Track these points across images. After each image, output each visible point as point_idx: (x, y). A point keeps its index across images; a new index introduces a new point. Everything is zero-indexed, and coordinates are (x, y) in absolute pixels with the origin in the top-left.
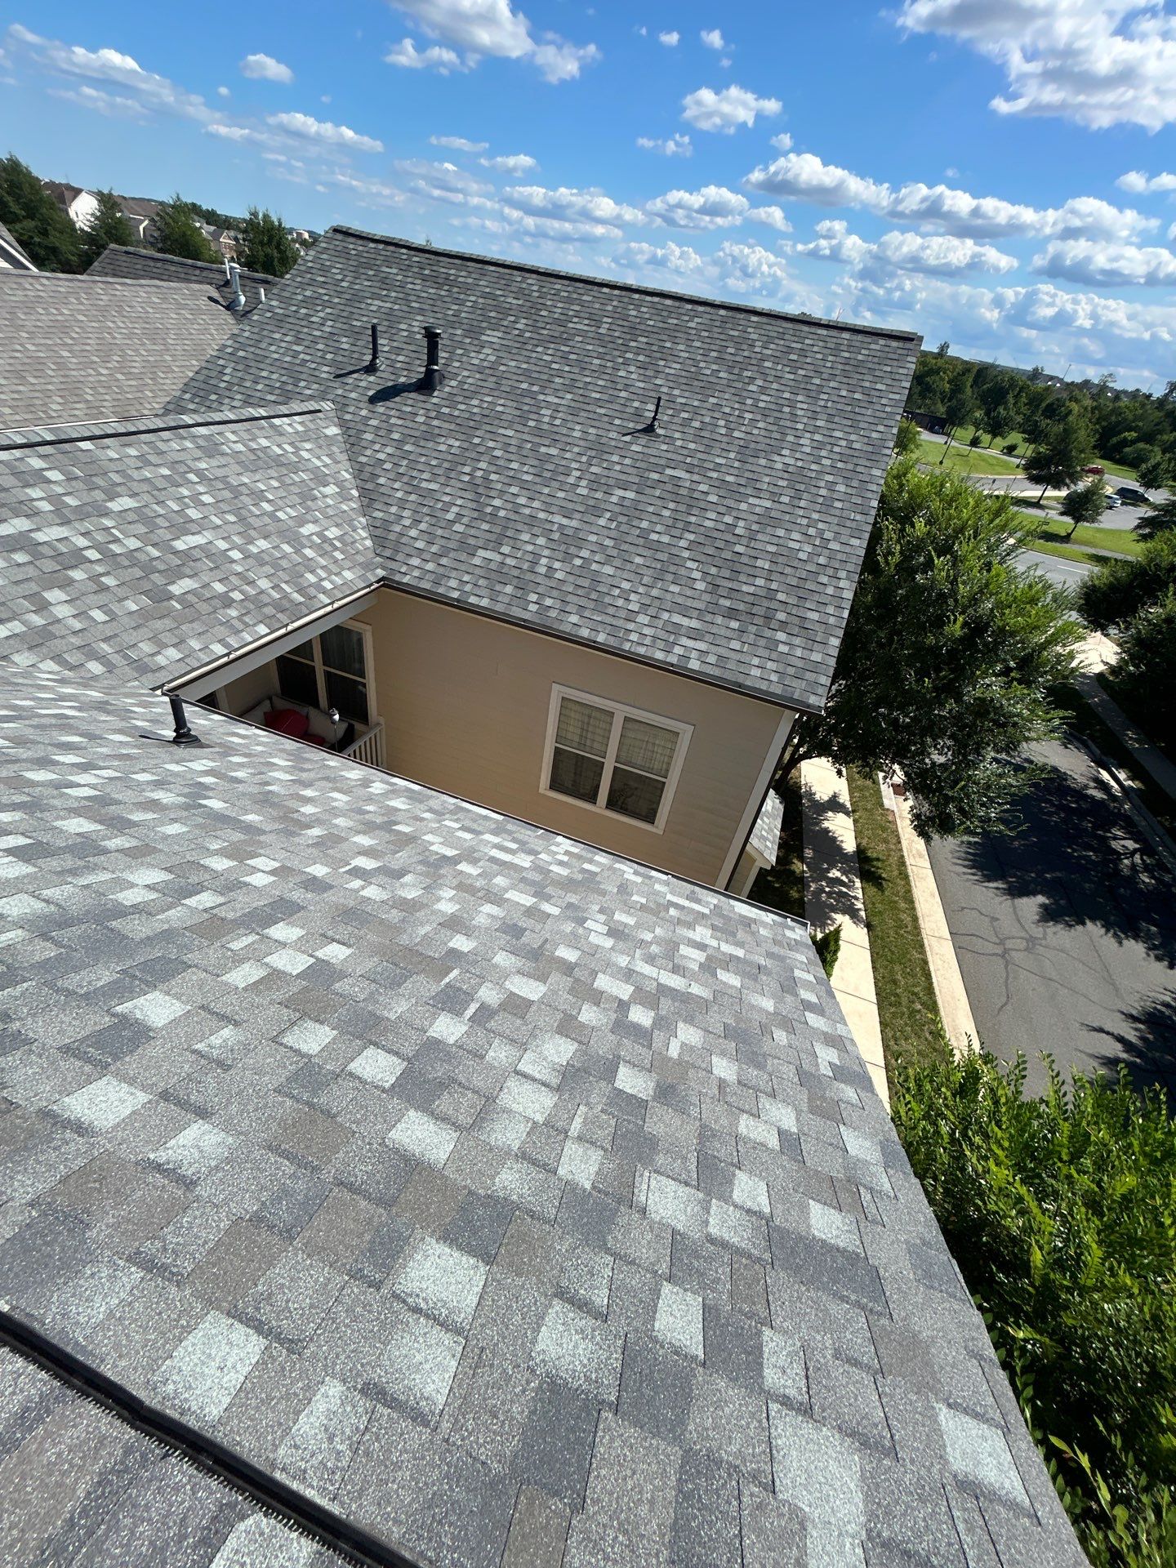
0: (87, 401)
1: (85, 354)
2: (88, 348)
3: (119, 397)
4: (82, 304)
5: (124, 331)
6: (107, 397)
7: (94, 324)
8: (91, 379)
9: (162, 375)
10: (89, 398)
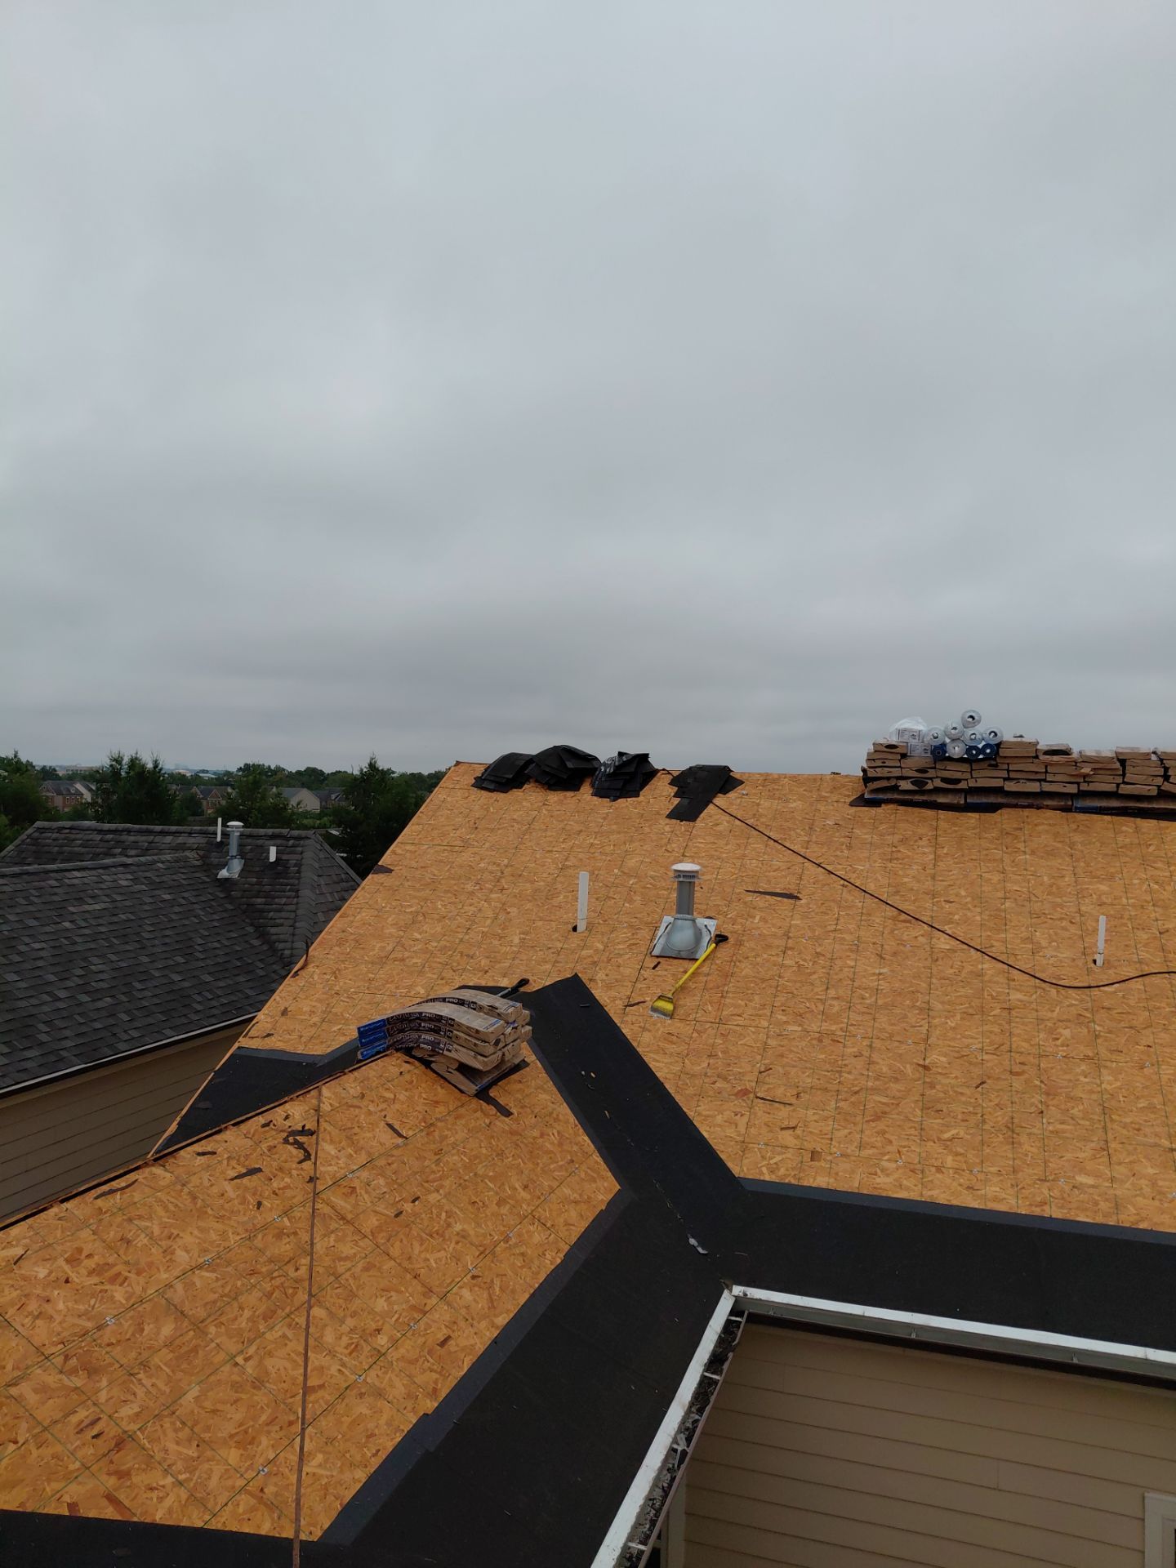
0: (41, 1044)
1: (37, 973)
2: (40, 963)
3: (84, 1029)
4: (32, 903)
5: (87, 931)
6: (67, 1033)
7: (48, 929)
8: (46, 1009)
9: (138, 985)
10: (44, 1038)
